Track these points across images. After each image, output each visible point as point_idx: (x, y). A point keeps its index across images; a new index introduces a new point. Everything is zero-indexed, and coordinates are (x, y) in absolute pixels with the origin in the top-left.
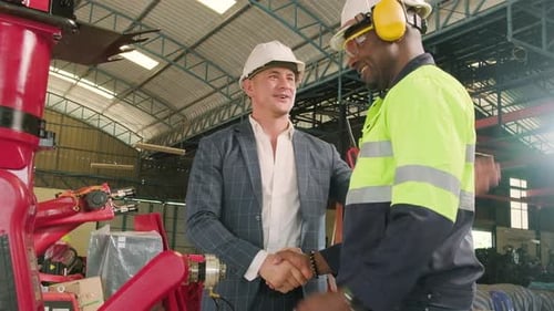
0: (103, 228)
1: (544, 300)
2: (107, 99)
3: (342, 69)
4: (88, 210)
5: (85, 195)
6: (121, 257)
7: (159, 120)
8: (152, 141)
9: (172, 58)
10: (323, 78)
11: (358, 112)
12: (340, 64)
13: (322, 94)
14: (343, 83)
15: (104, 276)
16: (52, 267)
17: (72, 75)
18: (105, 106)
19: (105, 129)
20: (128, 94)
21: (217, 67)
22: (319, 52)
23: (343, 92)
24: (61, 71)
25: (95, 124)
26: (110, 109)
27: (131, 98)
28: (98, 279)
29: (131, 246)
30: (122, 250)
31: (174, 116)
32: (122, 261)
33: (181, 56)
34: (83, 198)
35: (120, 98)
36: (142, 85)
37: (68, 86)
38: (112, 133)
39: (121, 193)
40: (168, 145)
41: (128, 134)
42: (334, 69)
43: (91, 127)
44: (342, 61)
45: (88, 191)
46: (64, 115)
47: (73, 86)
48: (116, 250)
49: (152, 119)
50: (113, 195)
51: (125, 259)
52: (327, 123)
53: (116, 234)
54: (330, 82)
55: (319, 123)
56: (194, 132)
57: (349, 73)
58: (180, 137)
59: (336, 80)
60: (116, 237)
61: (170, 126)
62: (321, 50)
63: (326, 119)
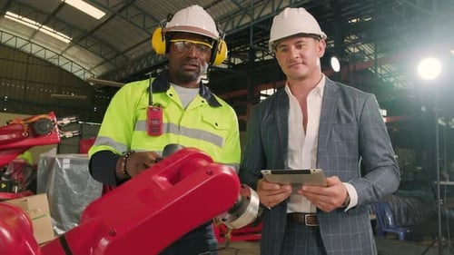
0: (51, 151)
1: (408, 205)
2: (64, 43)
3: (253, 20)
4: (36, 136)
5: (33, 123)
6: (65, 176)
7: (107, 61)
8: (101, 77)
9: (116, 10)
10: (238, 27)
11: (263, 57)
12: (252, 15)
13: (237, 41)
14: (254, 32)
15: (51, 193)
16: (3, 186)
17: (34, 23)
18: (63, 49)
19: (64, 67)
20: (82, 39)
21: (153, 18)
22: (234, 6)
23: (254, 39)
24: (25, 19)
25: (56, 62)
26: (68, 51)
27: (84, 42)
28: (45, 195)
29: (75, 167)
30: (67, 170)
31: (119, 58)
32: (67, 180)
33: (123, 8)
34: (31, 125)
35: (74, 43)
36: (92, 32)
37: (33, 32)
38: (69, 70)
39: (66, 121)
40: (114, 80)
41: (82, 72)
42: (247, 20)
43: (52, 65)
44: (253, 14)
45: (36, 119)
46: (30, 55)
47: (36, 32)
48: (61, 170)
49: (101, 60)
50: (59, 122)
51: (70, 178)
52: (238, 65)
53: (61, 156)
54: (244, 30)
55: (233, 64)
56: (135, 70)
57: (259, 23)
58: (123, 74)
59: (248, 29)
60: (61, 159)
61: (115, 65)
62: (237, 4)
63: (238, 61)
